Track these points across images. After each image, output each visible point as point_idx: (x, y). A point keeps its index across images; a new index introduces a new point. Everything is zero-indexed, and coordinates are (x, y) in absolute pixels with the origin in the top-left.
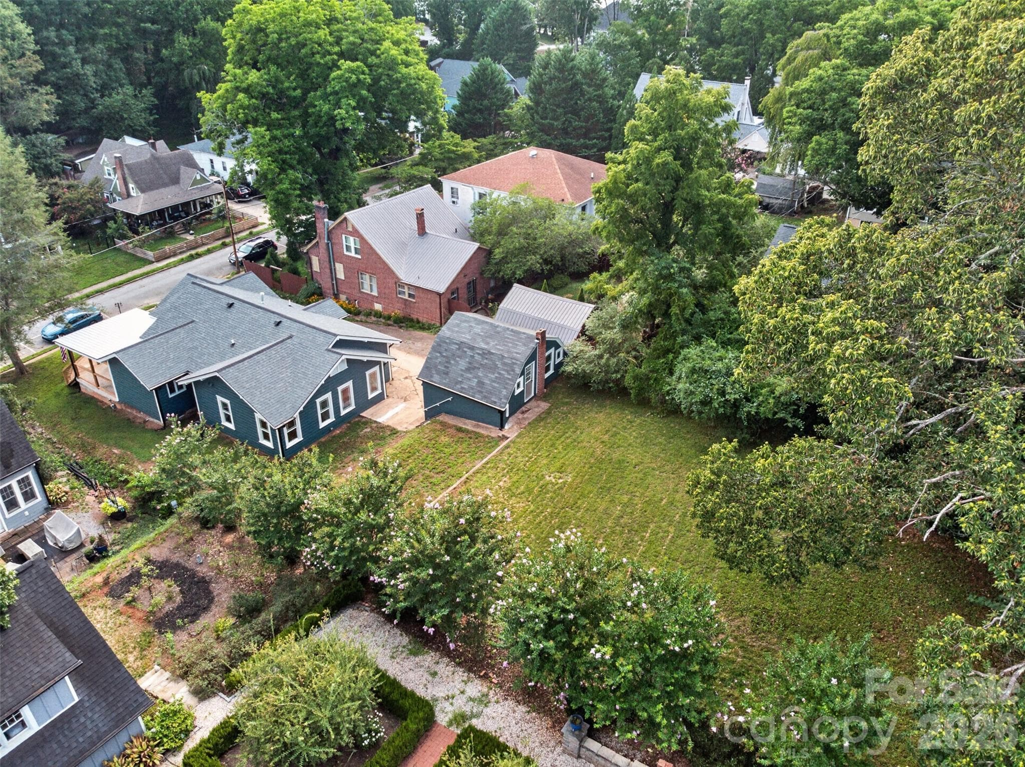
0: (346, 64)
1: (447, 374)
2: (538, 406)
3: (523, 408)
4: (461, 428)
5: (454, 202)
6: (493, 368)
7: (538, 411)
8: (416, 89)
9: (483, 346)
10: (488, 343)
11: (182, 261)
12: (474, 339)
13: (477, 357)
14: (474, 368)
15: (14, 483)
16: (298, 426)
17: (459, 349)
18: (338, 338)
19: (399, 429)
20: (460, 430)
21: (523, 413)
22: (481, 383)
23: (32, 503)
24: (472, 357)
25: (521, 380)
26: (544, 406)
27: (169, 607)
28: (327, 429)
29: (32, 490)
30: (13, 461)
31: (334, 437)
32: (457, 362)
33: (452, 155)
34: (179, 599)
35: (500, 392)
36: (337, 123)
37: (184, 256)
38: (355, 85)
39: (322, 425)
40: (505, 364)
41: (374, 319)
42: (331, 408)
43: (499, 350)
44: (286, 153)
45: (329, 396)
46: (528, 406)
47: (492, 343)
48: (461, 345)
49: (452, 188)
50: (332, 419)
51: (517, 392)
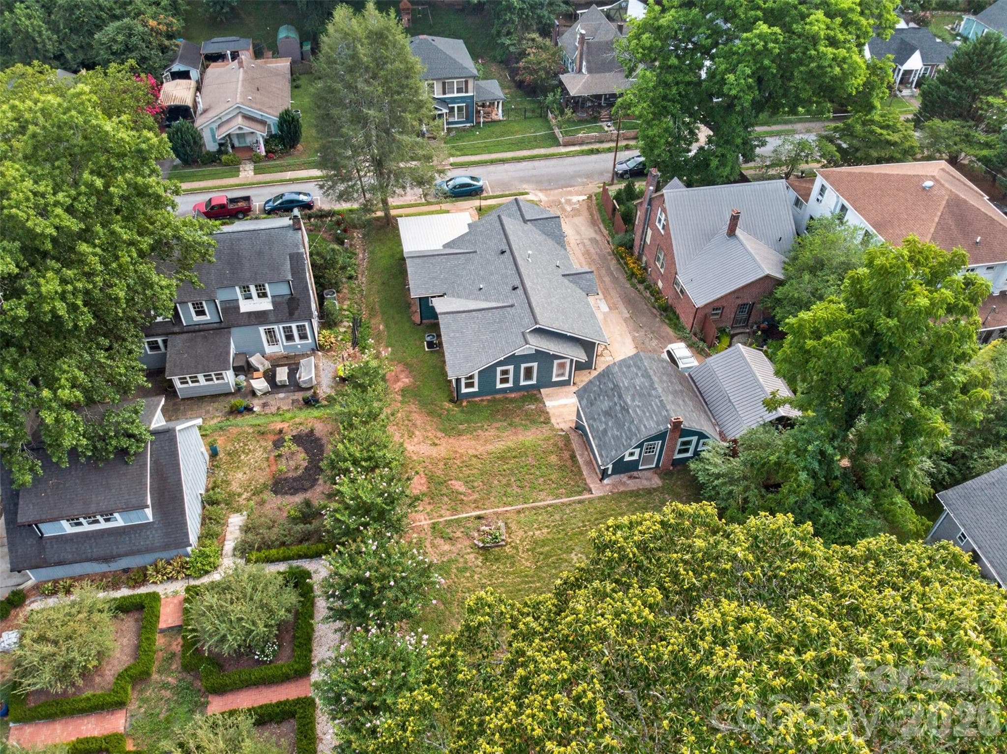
0: (763, 28)
1: (592, 405)
2: (650, 479)
3: (635, 474)
4: (575, 457)
5: (818, 200)
6: (620, 425)
7: (646, 484)
8: (826, 73)
9: (629, 401)
10: (633, 400)
11: (583, 153)
12: (627, 389)
13: (618, 408)
14: (610, 415)
15: (294, 326)
16: (476, 380)
17: (612, 390)
18: (538, 326)
19: (553, 421)
20: (573, 457)
21: (630, 477)
22: (605, 432)
23: (303, 342)
24: (616, 404)
25: (637, 451)
26: (656, 482)
27: (290, 475)
28: (504, 390)
29: (306, 334)
30: (296, 313)
31: (507, 398)
32: (604, 399)
33: (872, 138)
34: (300, 472)
35: (611, 450)
36: (726, 87)
37: (585, 148)
38: (759, 53)
39: (499, 386)
40: (630, 429)
41: (648, 294)
42: (511, 376)
43: (636, 412)
44: (669, 101)
45: (511, 368)
46: (640, 474)
47: (637, 403)
48: (616, 387)
49: (823, 186)
50: (510, 385)
51: (627, 459)
